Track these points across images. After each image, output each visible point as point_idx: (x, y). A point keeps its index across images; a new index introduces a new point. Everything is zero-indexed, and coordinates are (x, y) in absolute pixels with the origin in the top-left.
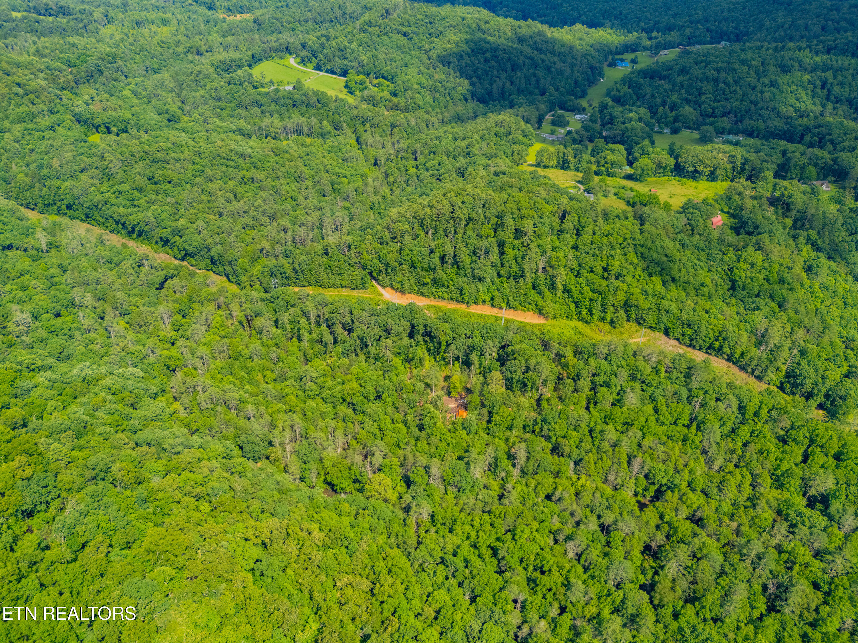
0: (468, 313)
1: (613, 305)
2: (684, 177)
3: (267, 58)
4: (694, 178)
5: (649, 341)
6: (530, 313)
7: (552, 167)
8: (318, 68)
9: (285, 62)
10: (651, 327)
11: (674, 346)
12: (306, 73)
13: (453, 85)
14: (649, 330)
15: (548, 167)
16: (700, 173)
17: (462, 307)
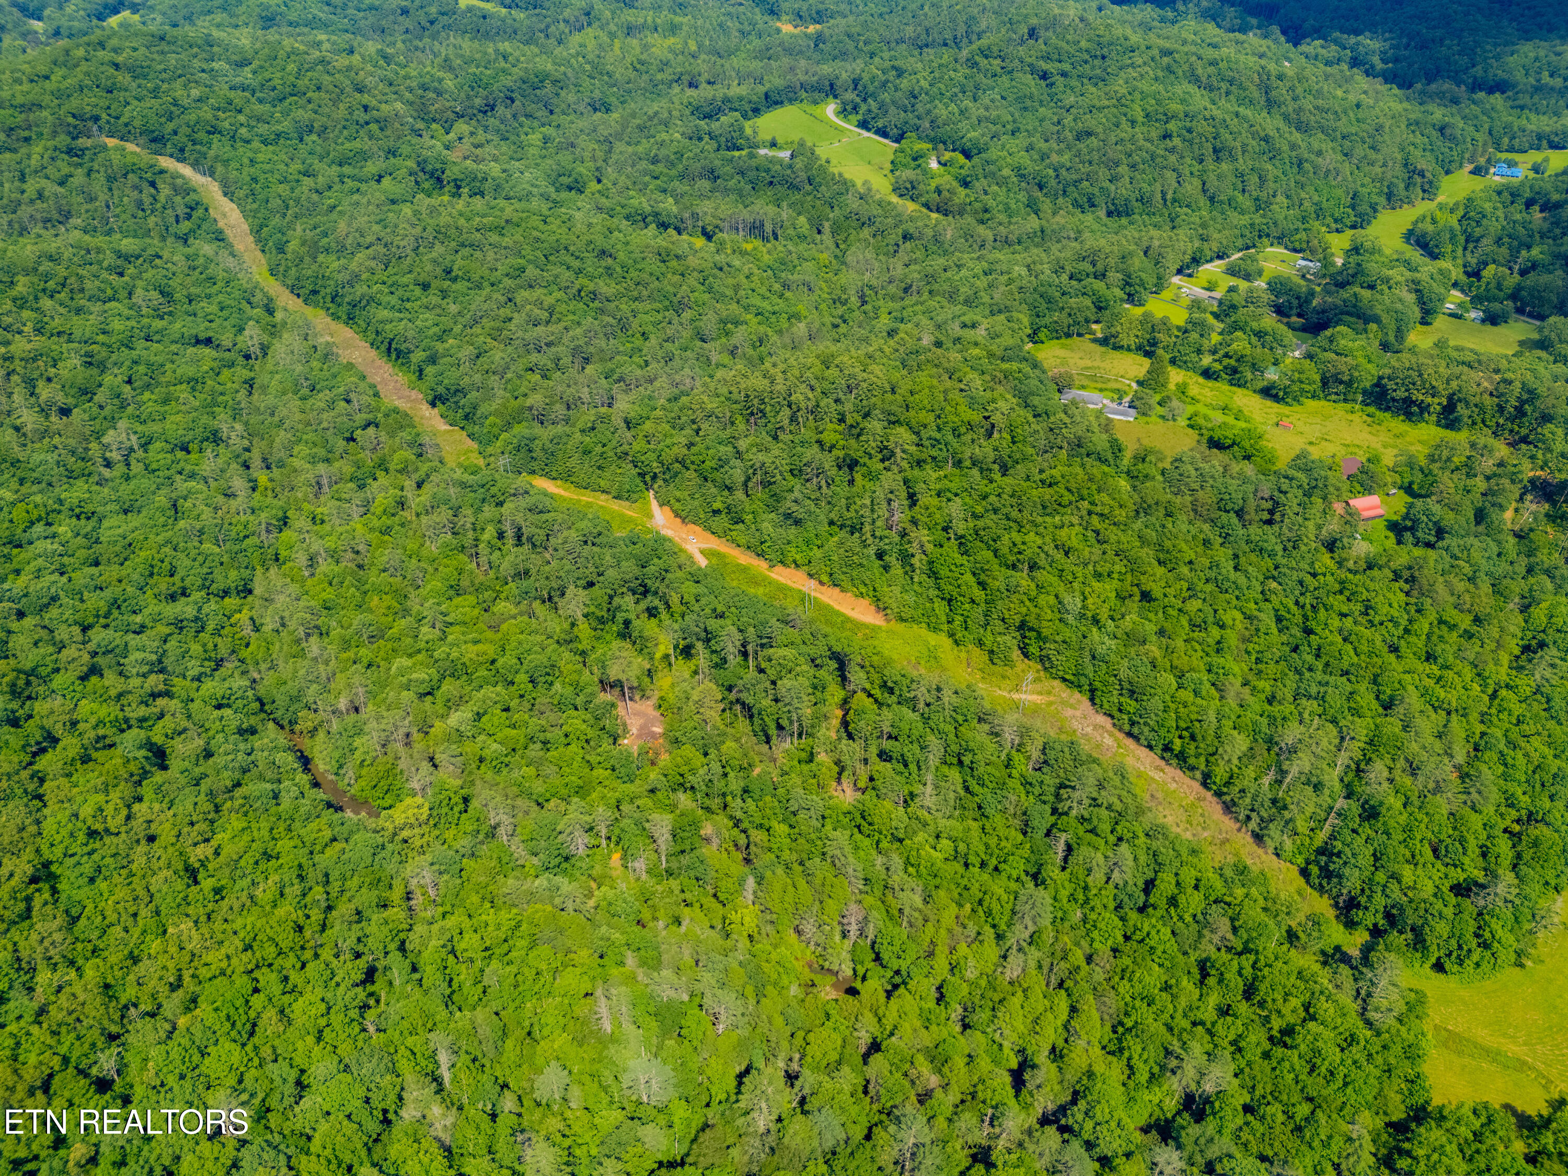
0: (765, 578)
1: (1003, 620)
2: (1388, 409)
3: (791, 101)
4: (1409, 416)
5: (1050, 704)
6: (865, 602)
7: (1129, 349)
8: (863, 125)
9: (817, 110)
10: (1064, 680)
11: (1096, 727)
12: (841, 131)
13: (1074, 177)
14: (1063, 685)
15: (1122, 347)
16: (1424, 409)
17: (760, 565)
